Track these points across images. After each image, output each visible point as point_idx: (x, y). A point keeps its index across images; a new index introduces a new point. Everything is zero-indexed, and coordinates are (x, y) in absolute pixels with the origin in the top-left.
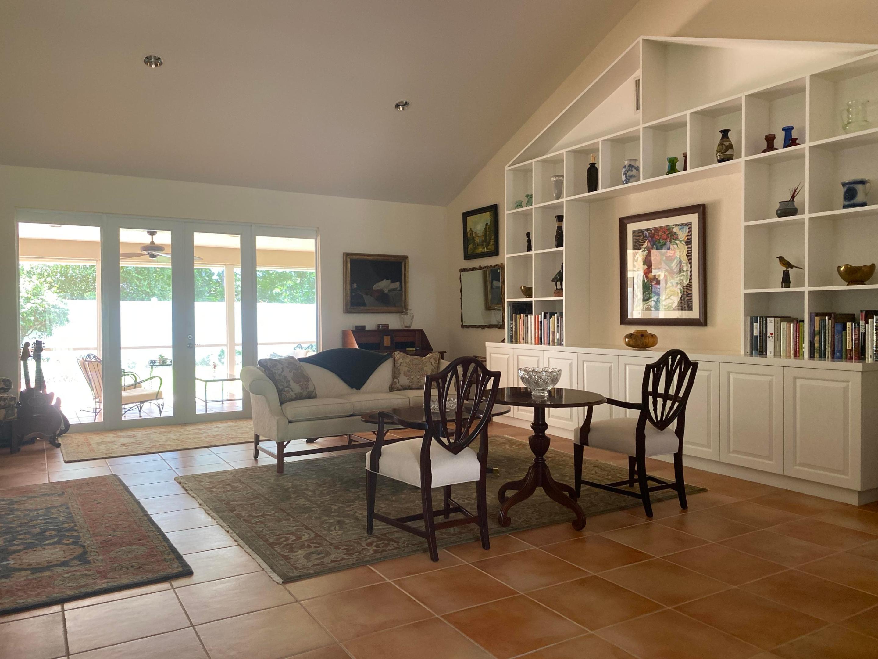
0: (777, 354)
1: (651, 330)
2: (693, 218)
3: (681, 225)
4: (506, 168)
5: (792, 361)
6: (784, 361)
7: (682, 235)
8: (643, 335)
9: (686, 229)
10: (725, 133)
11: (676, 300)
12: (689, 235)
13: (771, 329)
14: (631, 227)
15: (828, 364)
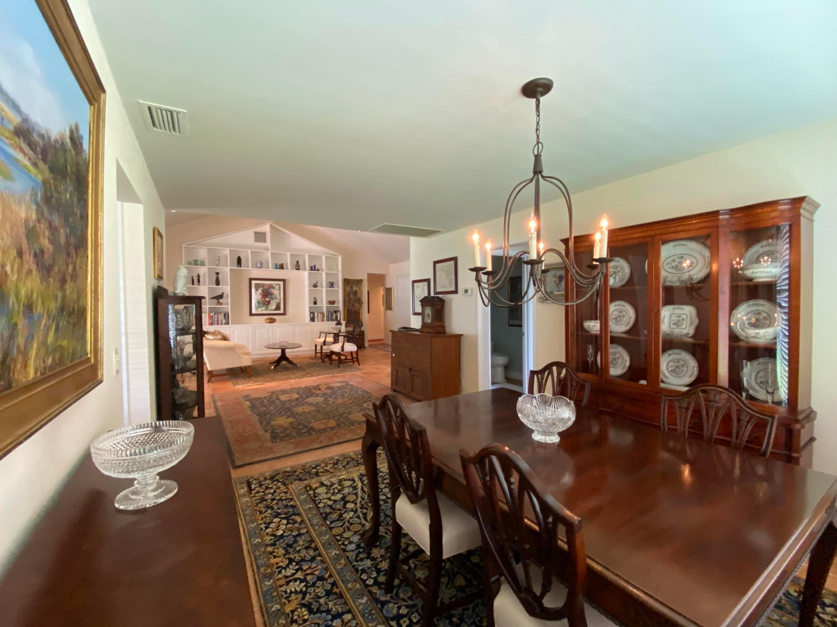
0: (318, 321)
1: (274, 317)
2: (281, 283)
3: (277, 284)
4: (184, 245)
5: (322, 322)
6: (319, 323)
7: (277, 287)
8: (272, 319)
9: (278, 286)
10: (298, 262)
11: (274, 307)
12: (280, 287)
13: (316, 315)
14: (254, 282)
15: (330, 322)
